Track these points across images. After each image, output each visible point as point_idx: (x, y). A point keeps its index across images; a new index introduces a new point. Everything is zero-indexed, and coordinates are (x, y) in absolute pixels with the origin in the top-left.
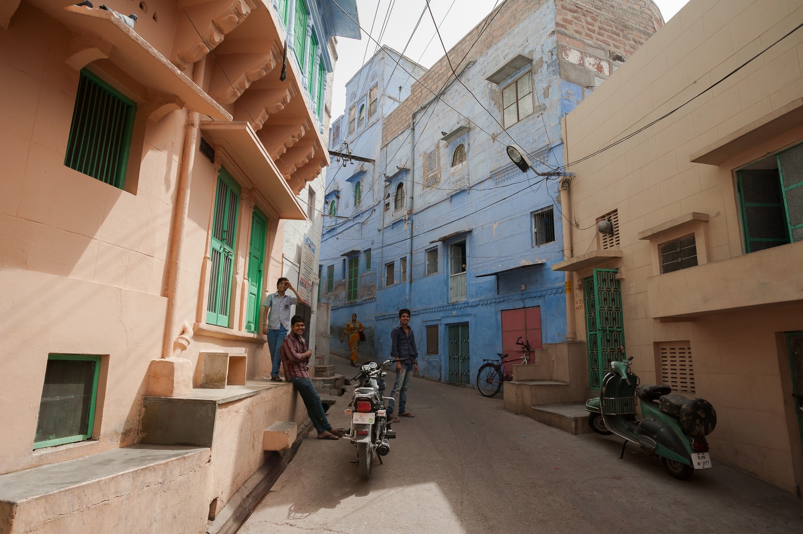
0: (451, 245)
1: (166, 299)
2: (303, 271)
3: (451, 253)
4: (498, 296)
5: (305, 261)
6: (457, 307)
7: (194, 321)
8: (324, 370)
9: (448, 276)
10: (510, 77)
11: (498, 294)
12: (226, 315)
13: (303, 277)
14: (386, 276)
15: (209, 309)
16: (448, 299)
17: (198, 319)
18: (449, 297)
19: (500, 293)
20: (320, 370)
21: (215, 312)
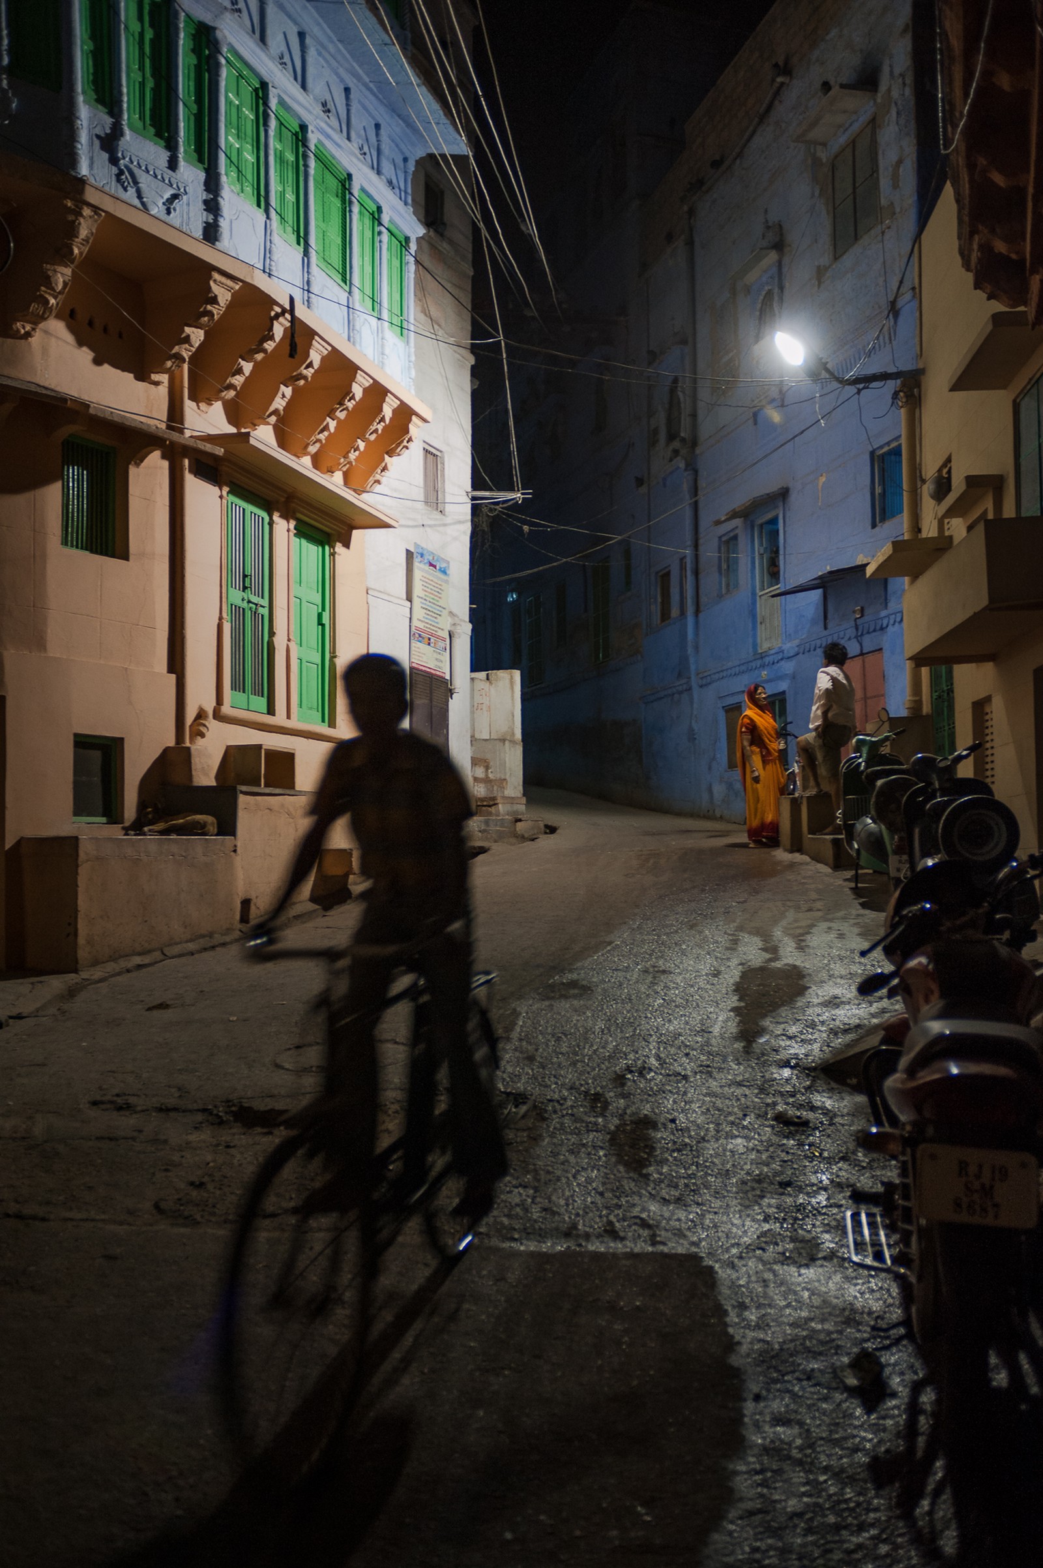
0: (761, 526)
1: (174, 676)
2: (419, 613)
3: (761, 544)
4: (826, 633)
5: (422, 594)
6: (767, 660)
7: (214, 704)
8: (491, 803)
9: (754, 594)
10: (842, 130)
11: (826, 628)
12: (262, 696)
13: (421, 625)
14: (659, 600)
15: (234, 687)
16: (755, 645)
17: (219, 700)
18: (759, 641)
19: (830, 626)
20: (485, 803)
21: (244, 692)
